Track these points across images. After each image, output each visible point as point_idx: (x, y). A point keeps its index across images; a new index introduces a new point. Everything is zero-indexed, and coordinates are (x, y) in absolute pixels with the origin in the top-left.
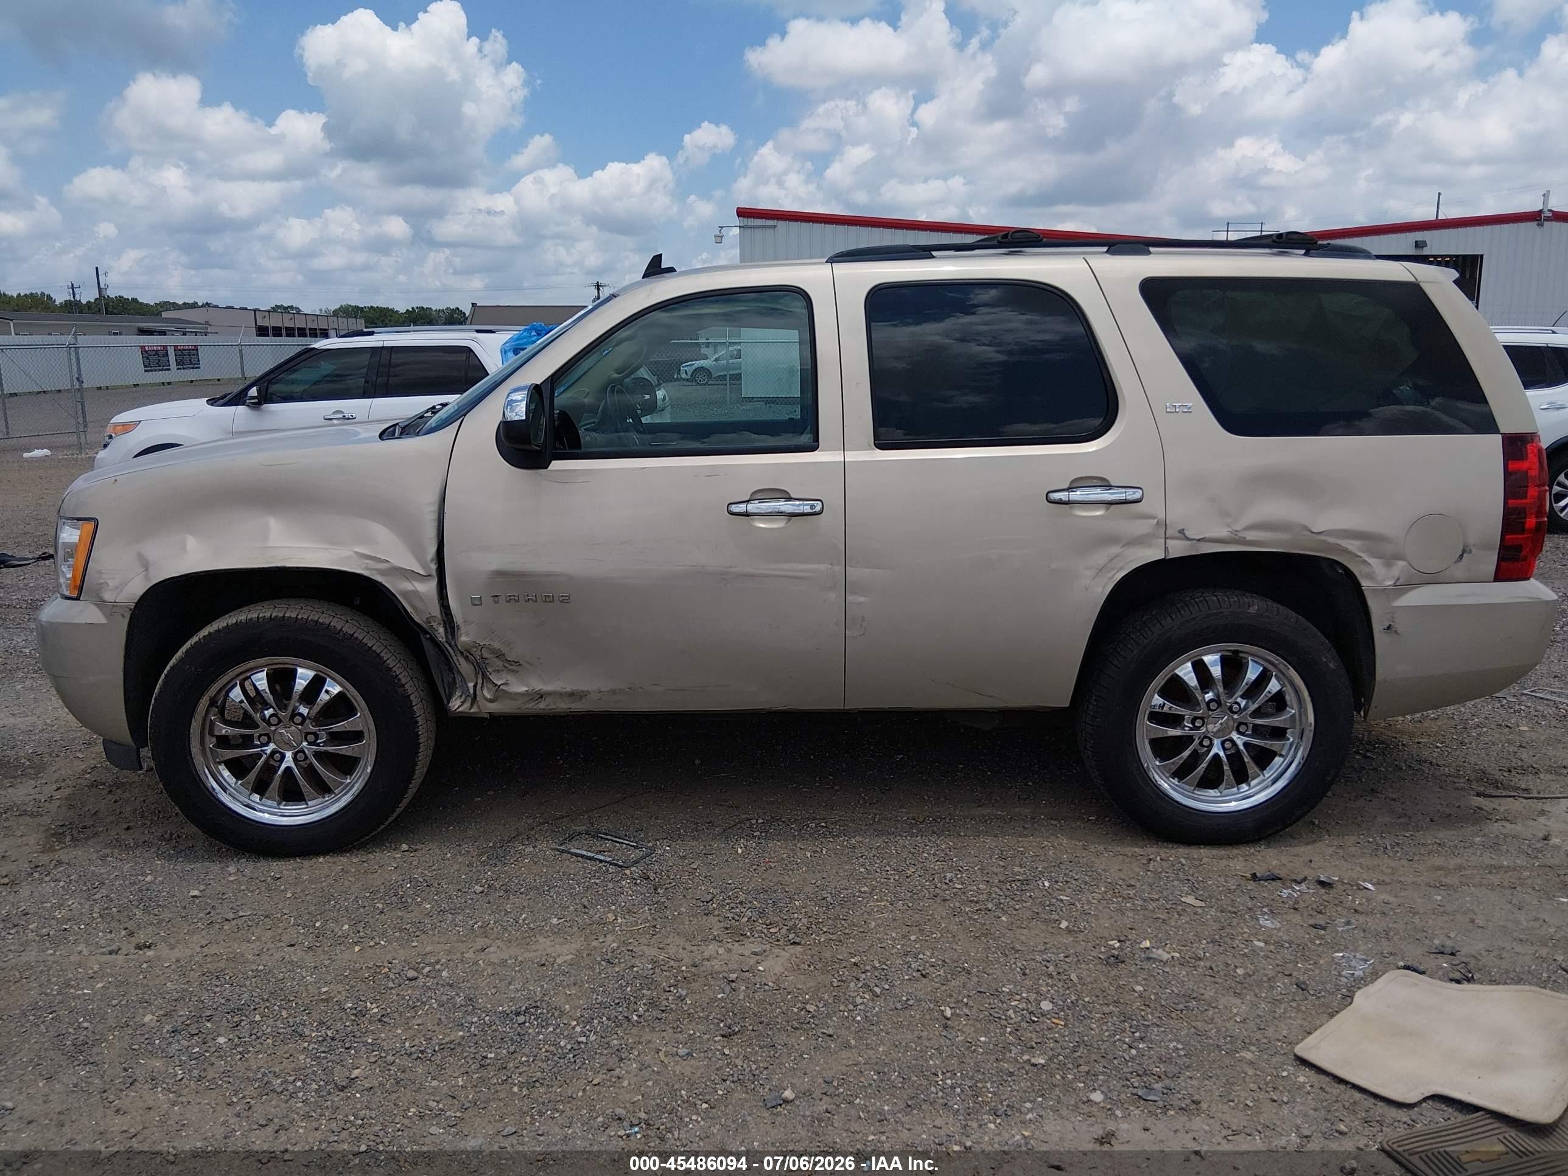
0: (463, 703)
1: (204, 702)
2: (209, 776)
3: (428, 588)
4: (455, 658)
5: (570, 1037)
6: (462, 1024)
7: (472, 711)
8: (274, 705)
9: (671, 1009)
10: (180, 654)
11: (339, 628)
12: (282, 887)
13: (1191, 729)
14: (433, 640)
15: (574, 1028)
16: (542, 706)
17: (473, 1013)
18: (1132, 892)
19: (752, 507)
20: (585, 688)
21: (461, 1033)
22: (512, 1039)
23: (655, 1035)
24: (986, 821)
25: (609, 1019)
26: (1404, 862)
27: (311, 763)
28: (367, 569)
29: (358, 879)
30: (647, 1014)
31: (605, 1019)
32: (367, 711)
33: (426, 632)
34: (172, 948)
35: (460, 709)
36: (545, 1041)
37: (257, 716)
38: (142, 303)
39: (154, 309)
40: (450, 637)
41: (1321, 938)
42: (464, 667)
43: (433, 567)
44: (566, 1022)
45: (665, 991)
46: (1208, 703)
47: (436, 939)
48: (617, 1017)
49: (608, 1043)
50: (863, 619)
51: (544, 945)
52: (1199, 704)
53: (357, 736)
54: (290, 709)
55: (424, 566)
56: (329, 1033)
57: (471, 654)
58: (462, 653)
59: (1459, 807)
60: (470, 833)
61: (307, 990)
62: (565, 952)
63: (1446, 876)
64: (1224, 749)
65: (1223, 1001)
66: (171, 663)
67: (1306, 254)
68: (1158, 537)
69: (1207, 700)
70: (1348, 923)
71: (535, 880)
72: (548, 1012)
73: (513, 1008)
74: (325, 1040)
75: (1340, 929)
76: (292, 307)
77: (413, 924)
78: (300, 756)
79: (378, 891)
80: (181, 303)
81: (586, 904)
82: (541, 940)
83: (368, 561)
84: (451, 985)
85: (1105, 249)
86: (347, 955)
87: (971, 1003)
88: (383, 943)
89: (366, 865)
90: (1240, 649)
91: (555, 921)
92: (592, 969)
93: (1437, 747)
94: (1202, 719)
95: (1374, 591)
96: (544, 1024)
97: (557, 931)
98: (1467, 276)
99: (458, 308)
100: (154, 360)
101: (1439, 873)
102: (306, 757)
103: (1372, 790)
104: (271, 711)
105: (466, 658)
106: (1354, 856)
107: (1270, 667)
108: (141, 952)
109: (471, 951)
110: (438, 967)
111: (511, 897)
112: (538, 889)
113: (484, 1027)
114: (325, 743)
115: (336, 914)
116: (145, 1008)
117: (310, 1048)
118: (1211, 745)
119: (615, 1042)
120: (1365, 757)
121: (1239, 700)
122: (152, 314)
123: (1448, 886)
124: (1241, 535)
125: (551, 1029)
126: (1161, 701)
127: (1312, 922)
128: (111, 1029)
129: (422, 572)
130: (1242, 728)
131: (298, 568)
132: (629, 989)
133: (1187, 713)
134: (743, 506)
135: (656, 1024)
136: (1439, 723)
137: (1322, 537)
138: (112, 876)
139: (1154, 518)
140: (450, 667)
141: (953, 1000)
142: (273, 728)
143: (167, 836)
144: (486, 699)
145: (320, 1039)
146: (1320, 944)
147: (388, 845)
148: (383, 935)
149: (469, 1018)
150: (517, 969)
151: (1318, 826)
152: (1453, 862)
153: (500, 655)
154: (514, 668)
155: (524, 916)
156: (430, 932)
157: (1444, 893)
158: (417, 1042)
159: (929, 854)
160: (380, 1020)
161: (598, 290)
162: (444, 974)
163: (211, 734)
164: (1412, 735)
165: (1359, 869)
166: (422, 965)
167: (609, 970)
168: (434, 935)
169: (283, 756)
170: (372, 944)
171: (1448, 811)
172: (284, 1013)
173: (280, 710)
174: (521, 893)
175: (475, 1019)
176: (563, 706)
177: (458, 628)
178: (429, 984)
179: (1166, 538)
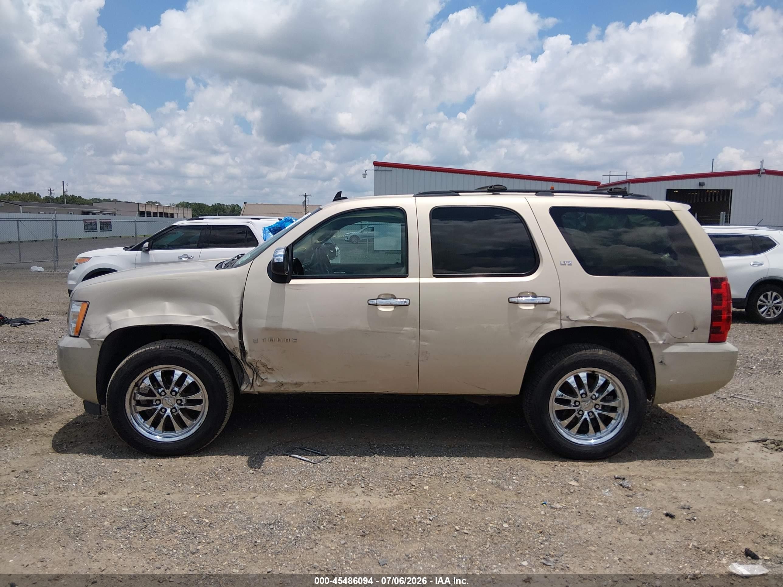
0: (247, 387)
1: (133, 384)
2: (132, 418)
3: (235, 335)
4: (244, 367)
5: (293, 535)
6: (245, 528)
7: (251, 391)
8: (163, 386)
9: (338, 524)
10: (123, 362)
11: (195, 352)
12: (163, 469)
13: (574, 406)
14: (235, 358)
15: (295, 531)
16: (282, 389)
17: (251, 524)
18: (546, 480)
19: (378, 302)
20: (301, 381)
21: (245, 532)
22: (268, 535)
23: (331, 535)
24: (482, 448)
25: (311, 528)
26: (671, 469)
27: (178, 413)
28: (208, 326)
29: (197, 467)
30: (327, 526)
31: (309, 527)
32: (205, 391)
33: (232, 354)
34: (115, 494)
35: (245, 390)
36: (283, 536)
37: (155, 392)
38: (83, 199)
39: (89, 202)
40: (243, 357)
41: (629, 500)
42: (249, 371)
43: (237, 325)
44: (291, 528)
45: (336, 517)
46: (581, 395)
47: (233, 493)
48: (314, 527)
49: (310, 537)
50: (427, 352)
51: (281, 496)
52: (577, 395)
53: (199, 402)
54: (171, 389)
55: (233, 324)
56: (187, 531)
57: (252, 365)
58: (248, 364)
59: (699, 446)
60: (247, 448)
61: (176, 513)
62: (291, 499)
63: (689, 476)
64: (589, 416)
65: (584, 526)
66: (119, 367)
67: (623, 197)
68: (557, 319)
69: (581, 393)
70: (643, 495)
71: (277, 469)
72: (283, 524)
73: (268, 522)
74: (185, 533)
75: (639, 497)
76: (156, 203)
77: (223, 486)
78: (174, 410)
79: (206, 472)
80: (102, 199)
81: (300, 479)
82: (280, 494)
83: (209, 323)
84: (240, 512)
85: (535, 193)
86: (193, 499)
87: (472, 524)
88: (209, 494)
89: (200, 460)
90: (595, 370)
91: (286, 486)
92: (303, 506)
93: (692, 420)
94: (579, 402)
95: (654, 345)
96: (282, 529)
97: (287, 491)
98: (725, 200)
99: (237, 205)
100: (90, 226)
101: (686, 474)
102: (176, 411)
103: (660, 438)
104: (162, 389)
105: (250, 367)
106: (648, 466)
107: (609, 379)
108: (101, 496)
109: (249, 498)
110: (234, 504)
111: (266, 476)
112: (278, 472)
113: (255, 529)
114: (185, 405)
115: (188, 481)
116: (104, 519)
117: (179, 537)
118: (583, 414)
119: (314, 537)
120: (658, 423)
121: (595, 393)
122: (88, 204)
123: (689, 480)
124: (595, 319)
125: (285, 531)
126: (560, 393)
127: (626, 494)
128: (90, 527)
129: (232, 328)
130: (597, 406)
131: (178, 325)
132: (319, 515)
133: (573, 399)
134: (375, 301)
135: (331, 530)
136: (694, 409)
137: (630, 321)
138: (86, 463)
139: (556, 310)
140: (243, 371)
141: (464, 523)
142: (162, 397)
143: (110, 446)
144: (257, 385)
145: (183, 533)
146: (630, 503)
147: (210, 452)
148: (209, 490)
149: (249, 526)
150: (270, 506)
151: (634, 453)
152: (693, 470)
153: (265, 366)
154: (271, 371)
155: (272, 484)
156: (231, 490)
157: (688, 483)
158: (226, 535)
159: (456, 461)
160: (209, 526)
161: (306, 197)
162: (237, 507)
163: (134, 399)
164: (680, 414)
165: (650, 472)
166: (227, 503)
167: (311, 508)
168: (232, 491)
169: (166, 410)
170: (204, 494)
171: (693, 448)
172: (166, 522)
173: (166, 389)
174: (271, 474)
175: (251, 526)
176: (292, 389)
177: (247, 353)
178: (230, 511)
179: (561, 320)
